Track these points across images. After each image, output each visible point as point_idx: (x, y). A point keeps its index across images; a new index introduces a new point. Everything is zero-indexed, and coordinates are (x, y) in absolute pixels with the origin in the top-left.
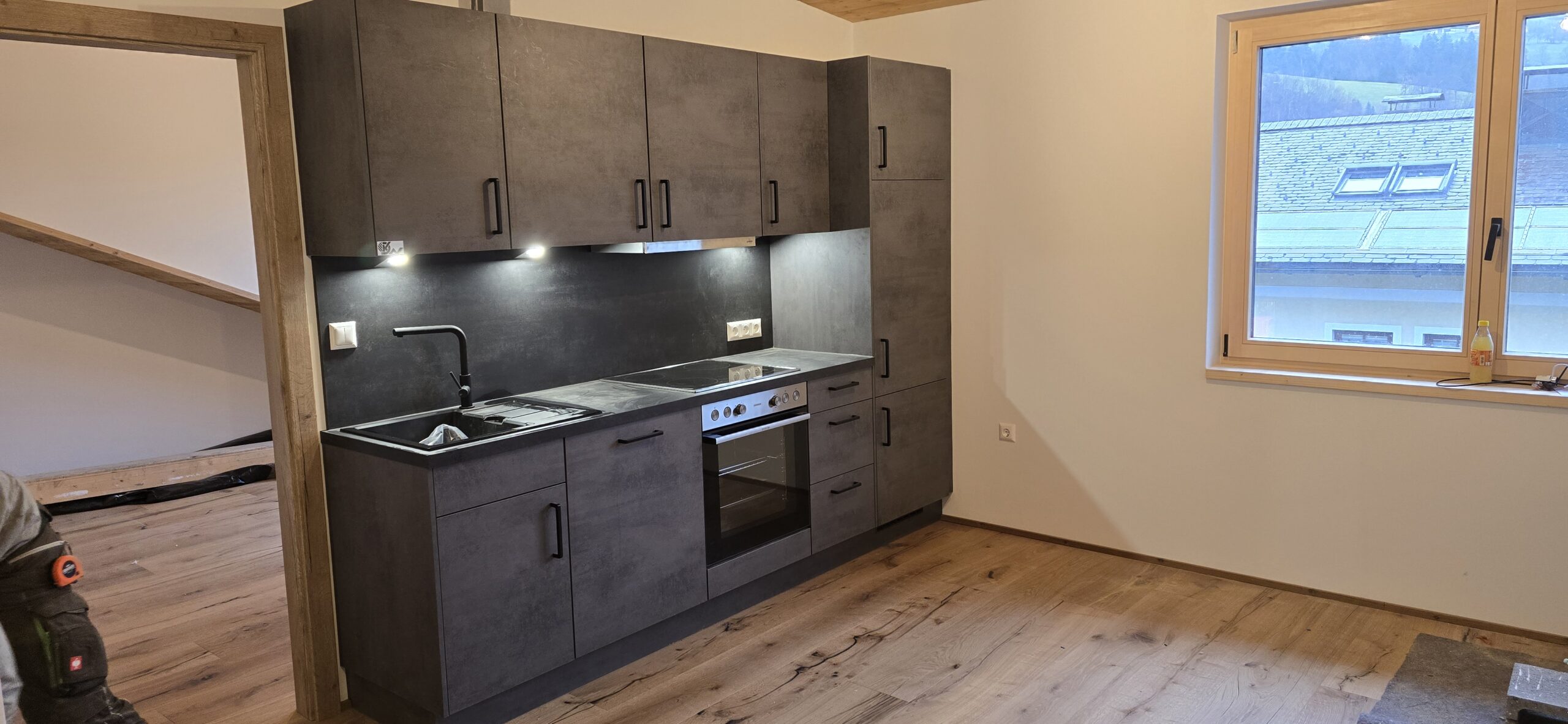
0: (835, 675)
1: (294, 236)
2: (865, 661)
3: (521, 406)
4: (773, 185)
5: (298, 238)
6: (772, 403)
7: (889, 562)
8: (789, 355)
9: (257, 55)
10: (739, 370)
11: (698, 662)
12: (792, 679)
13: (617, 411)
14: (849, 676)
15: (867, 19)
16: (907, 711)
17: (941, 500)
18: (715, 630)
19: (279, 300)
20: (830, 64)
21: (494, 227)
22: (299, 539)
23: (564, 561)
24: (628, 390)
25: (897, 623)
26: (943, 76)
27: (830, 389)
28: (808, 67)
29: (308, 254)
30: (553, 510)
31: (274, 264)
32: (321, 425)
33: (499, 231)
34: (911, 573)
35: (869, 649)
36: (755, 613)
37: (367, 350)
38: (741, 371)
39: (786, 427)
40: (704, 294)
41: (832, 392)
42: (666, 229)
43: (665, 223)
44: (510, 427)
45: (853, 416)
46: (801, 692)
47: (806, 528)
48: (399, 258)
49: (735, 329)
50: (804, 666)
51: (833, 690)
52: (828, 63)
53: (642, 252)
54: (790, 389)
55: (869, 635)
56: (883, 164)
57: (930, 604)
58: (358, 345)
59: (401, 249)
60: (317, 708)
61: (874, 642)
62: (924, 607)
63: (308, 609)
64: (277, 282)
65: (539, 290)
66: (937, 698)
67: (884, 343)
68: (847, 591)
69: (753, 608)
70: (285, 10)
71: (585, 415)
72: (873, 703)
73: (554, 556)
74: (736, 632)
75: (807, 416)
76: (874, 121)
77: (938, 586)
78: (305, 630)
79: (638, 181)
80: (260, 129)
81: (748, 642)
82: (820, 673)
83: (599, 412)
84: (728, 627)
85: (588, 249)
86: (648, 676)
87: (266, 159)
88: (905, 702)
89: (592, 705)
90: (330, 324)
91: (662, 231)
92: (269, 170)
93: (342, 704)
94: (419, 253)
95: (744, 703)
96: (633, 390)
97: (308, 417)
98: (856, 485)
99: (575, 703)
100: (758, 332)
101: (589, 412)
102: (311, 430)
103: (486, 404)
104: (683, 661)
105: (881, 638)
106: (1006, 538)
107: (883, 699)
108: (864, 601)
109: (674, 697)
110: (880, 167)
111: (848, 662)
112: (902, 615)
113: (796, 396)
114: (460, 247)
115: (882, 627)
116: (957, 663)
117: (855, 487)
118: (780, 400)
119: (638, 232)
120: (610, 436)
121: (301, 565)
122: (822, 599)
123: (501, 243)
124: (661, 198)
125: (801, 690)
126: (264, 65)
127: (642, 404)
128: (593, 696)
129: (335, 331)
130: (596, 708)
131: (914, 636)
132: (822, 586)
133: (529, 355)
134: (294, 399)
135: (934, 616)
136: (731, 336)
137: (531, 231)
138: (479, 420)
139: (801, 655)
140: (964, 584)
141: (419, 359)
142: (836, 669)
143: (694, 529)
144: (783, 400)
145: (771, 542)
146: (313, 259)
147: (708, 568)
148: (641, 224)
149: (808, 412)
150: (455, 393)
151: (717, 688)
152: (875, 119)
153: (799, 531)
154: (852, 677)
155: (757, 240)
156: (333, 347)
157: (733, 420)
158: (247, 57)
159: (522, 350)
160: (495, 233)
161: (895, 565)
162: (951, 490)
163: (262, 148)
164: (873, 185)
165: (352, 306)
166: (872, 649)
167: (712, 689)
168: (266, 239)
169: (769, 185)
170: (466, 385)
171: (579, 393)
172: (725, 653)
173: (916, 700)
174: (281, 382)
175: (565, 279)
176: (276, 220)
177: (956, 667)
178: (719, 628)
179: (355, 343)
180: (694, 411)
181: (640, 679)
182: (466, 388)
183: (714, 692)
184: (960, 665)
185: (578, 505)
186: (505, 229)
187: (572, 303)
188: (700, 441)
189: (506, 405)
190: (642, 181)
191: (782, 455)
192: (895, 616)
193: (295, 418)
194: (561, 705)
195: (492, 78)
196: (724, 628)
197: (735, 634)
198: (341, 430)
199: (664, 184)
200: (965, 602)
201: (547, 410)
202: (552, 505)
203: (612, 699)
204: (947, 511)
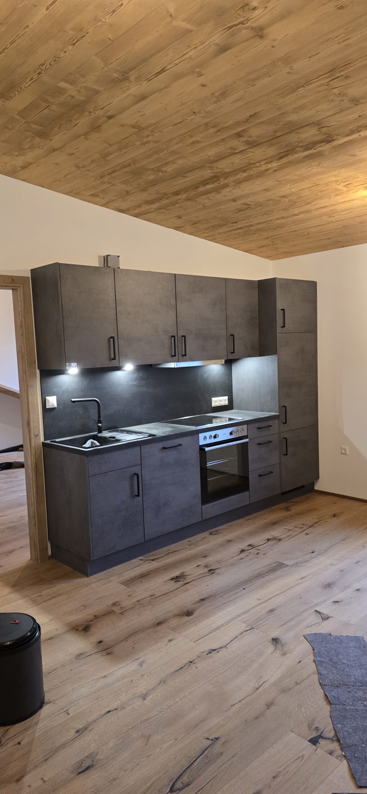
0: (258, 554)
1: (33, 361)
2: (272, 549)
3: (123, 433)
4: (232, 336)
5: (34, 362)
6: (231, 434)
7: (287, 509)
8: (240, 413)
9: (20, 288)
10: (217, 420)
11: (198, 546)
12: (239, 555)
13: (163, 435)
14: (264, 554)
15: (278, 259)
16: (289, 569)
17: (314, 482)
18: (206, 534)
19: (27, 387)
20: (260, 282)
21: (113, 357)
22: (33, 486)
23: (140, 498)
24: (167, 427)
25: (288, 534)
26: (313, 285)
27: (259, 428)
28: (249, 283)
29: (38, 369)
30: (136, 476)
31: (25, 372)
32: (42, 440)
33: (114, 359)
34: (296, 514)
35: (274, 544)
36: (224, 528)
37: (60, 408)
38: (219, 420)
39: (238, 445)
40: (201, 385)
41: (260, 429)
42: (184, 357)
43: (184, 354)
44: (118, 441)
45: (269, 441)
46: (242, 560)
47: (247, 491)
48: (73, 370)
49: (216, 401)
50: (244, 549)
51: (256, 559)
52: (258, 281)
53: (174, 367)
54: (239, 428)
55: (275, 539)
56: (283, 326)
57: (304, 527)
58: (57, 406)
59: (76, 366)
60: (39, 557)
61: (277, 541)
62: (301, 528)
63: (36, 516)
64: (26, 380)
65: (130, 383)
66: (303, 564)
67: (284, 408)
68: (265, 521)
69: (223, 526)
70: (31, 270)
71: (149, 436)
72: (273, 565)
73: (136, 496)
74: (214, 535)
75: (247, 440)
76: (279, 306)
77: (309, 520)
78: (35, 524)
79: (172, 336)
80: (21, 318)
81: (220, 539)
82: (251, 553)
83: (155, 435)
84: (211, 533)
85: (151, 366)
86: (176, 551)
87: (23, 330)
88: (288, 565)
89: (152, 561)
90: (47, 397)
91: (183, 358)
92: (24, 334)
93: (49, 557)
94: (82, 368)
95: (217, 563)
96: (170, 427)
97: (37, 435)
98: (271, 472)
99: (145, 560)
100: (226, 403)
101: (151, 435)
102: (38, 441)
103: (108, 432)
104: (191, 546)
105: (280, 540)
106: (344, 500)
107: (278, 564)
108: (274, 525)
109: (187, 560)
110: (282, 327)
111: (264, 549)
112: (290, 531)
113: (243, 431)
114: (99, 365)
115: (281, 535)
116: (314, 551)
117: (270, 473)
118: (234, 432)
119: (172, 358)
120: (160, 445)
121: (34, 497)
122: (254, 523)
123: (114, 363)
124: (182, 343)
125: (242, 559)
126: (23, 293)
127: (174, 432)
128: (152, 558)
129: (48, 400)
130: (153, 562)
131: (295, 539)
132: (255, 518)
133: (126, 411)
134: (32, 428)
135: (305, 532)
136: (214, 404)
137: (127, 358)
138: (105, 438)
139: (243, 545)
140: (321, 519)
141: (81, 412)
142: (258, 551)
143: (196, 488)
144: (236, 432)
145: (231, 496)
146: (40, 371)
147: (202, 506)
148: (174, 354)
149: (248, 438)
150: (95, 427)
151: (205, 557)
152: (280, 305)
153: (243, 492)
154: (265, 555)
155: (225, 361)
156: (47, 407)
157: (213, 441)
158: (16, 289)
159: (123, 409)
160: (113, 359)
161: (290, 510)
162: (318, 478)
163: (21, 326)
164: (279, 335)
165: (55, 390)
166: (275, 544)
167: (203, 557)
168: (22, 363)
169: (230, 336)
170: (100, 423)
171: (146, 428)
172: (209, 544)
173: (293, 565)
174: (27, 421)
175: (140, 379)
176: (26, 355)
177: (313, 552)
178: (207, 533)
179: (56, 405)
180: (195, 436)
181: (172, 552)
182: (100, 425)
183: (204, 558)
184: (315, 552)
185: (147, 475)
186: (117, 358)
187: (144, 389)
188: (198, 449)
189: (116, 432)
190: (174, 336)
191: (236, 458)
192: (287, 531)
193: (32, 436)
194: (139, 561)
195: (112, 295)
196: (210, 533)
197: (214, 536)
198: (50, 441)
199: (183, 338)
200: (321, 527)
201: (133, 434)
202: (135, 474)
203: (160, 559)
204: (316, 488)
